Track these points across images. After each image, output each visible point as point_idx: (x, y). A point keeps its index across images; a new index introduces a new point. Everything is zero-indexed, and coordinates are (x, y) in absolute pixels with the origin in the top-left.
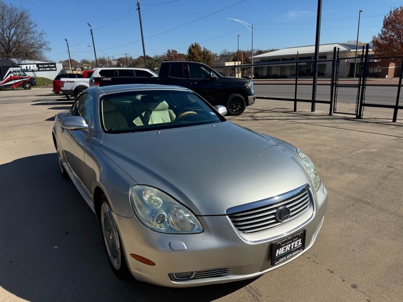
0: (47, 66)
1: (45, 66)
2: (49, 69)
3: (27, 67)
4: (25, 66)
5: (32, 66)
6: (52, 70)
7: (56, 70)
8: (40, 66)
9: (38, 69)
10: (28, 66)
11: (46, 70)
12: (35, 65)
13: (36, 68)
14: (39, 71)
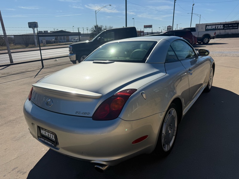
0: (231, 25)
1: (229, 25)
2: (232, 28)
3: (215, 27)
4: (215, 26)
5: (219, 26)
6: (234, 29)
7: (238, 28)
8: (225, 26)
9: (224, 28)
10: (217, 26)
11: (229, 29)
12: (222, 25)
13: (222, 27)
14: (223, 29)
